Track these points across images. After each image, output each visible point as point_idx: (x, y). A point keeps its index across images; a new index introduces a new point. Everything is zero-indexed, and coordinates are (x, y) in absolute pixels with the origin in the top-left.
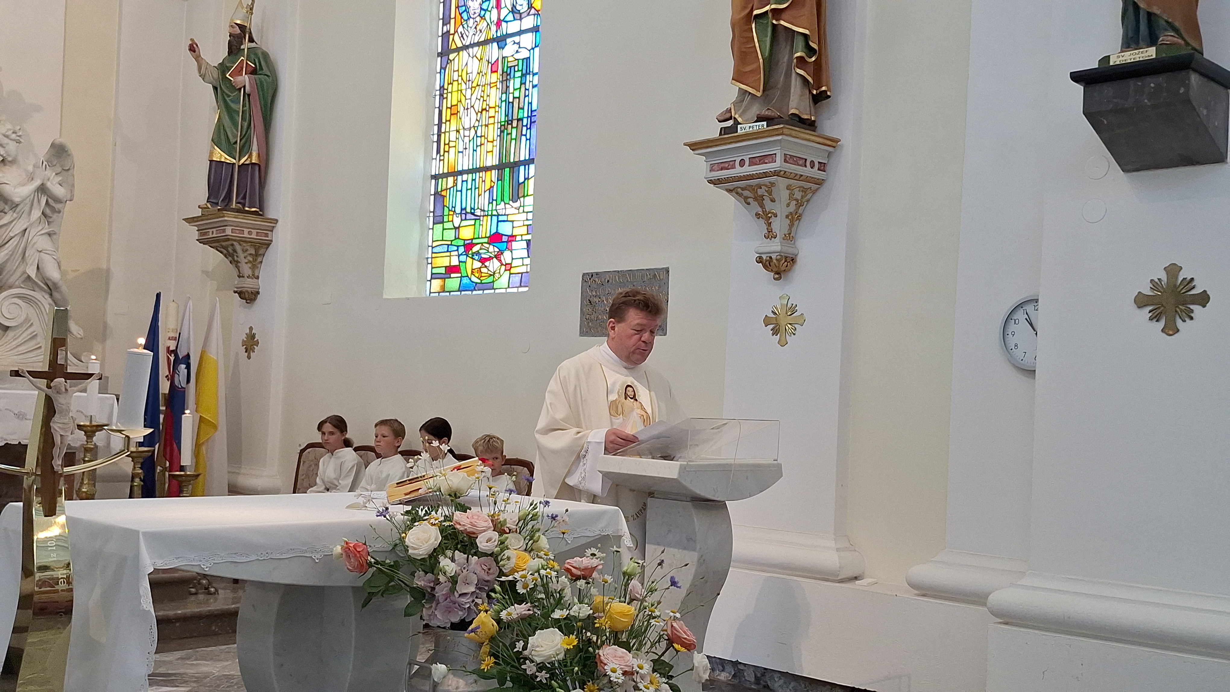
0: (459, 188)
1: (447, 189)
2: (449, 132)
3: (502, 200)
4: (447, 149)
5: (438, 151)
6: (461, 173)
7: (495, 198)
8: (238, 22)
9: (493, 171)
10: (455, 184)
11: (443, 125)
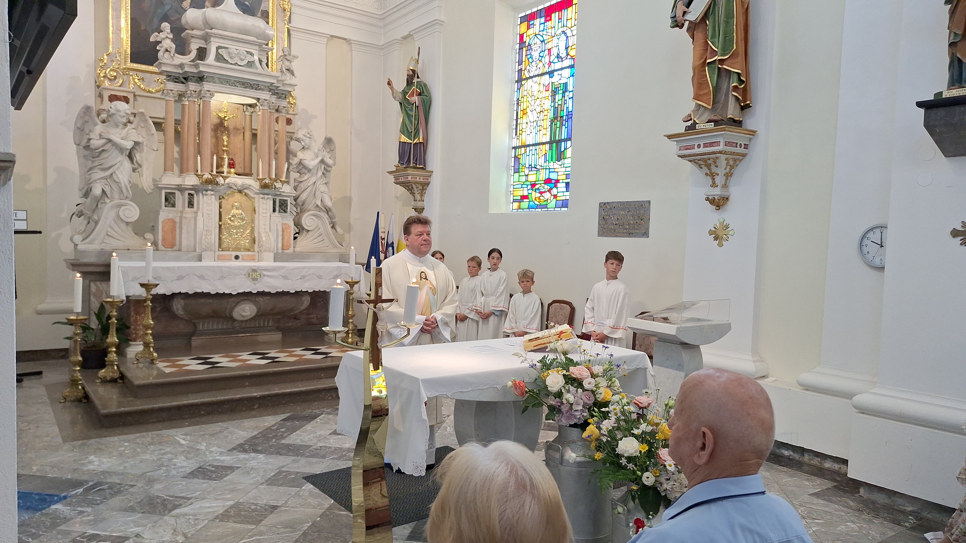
0: (528, 154)
1: (521, 154)
2: (522, 124)
3: (552, 160)
4: (521, 133)
5: (516, 134)
6: (529, 146)
7: (547, 159)
8: (411, 68)
9: (547, 145)
10: (526, 152)
11: (519, 120)
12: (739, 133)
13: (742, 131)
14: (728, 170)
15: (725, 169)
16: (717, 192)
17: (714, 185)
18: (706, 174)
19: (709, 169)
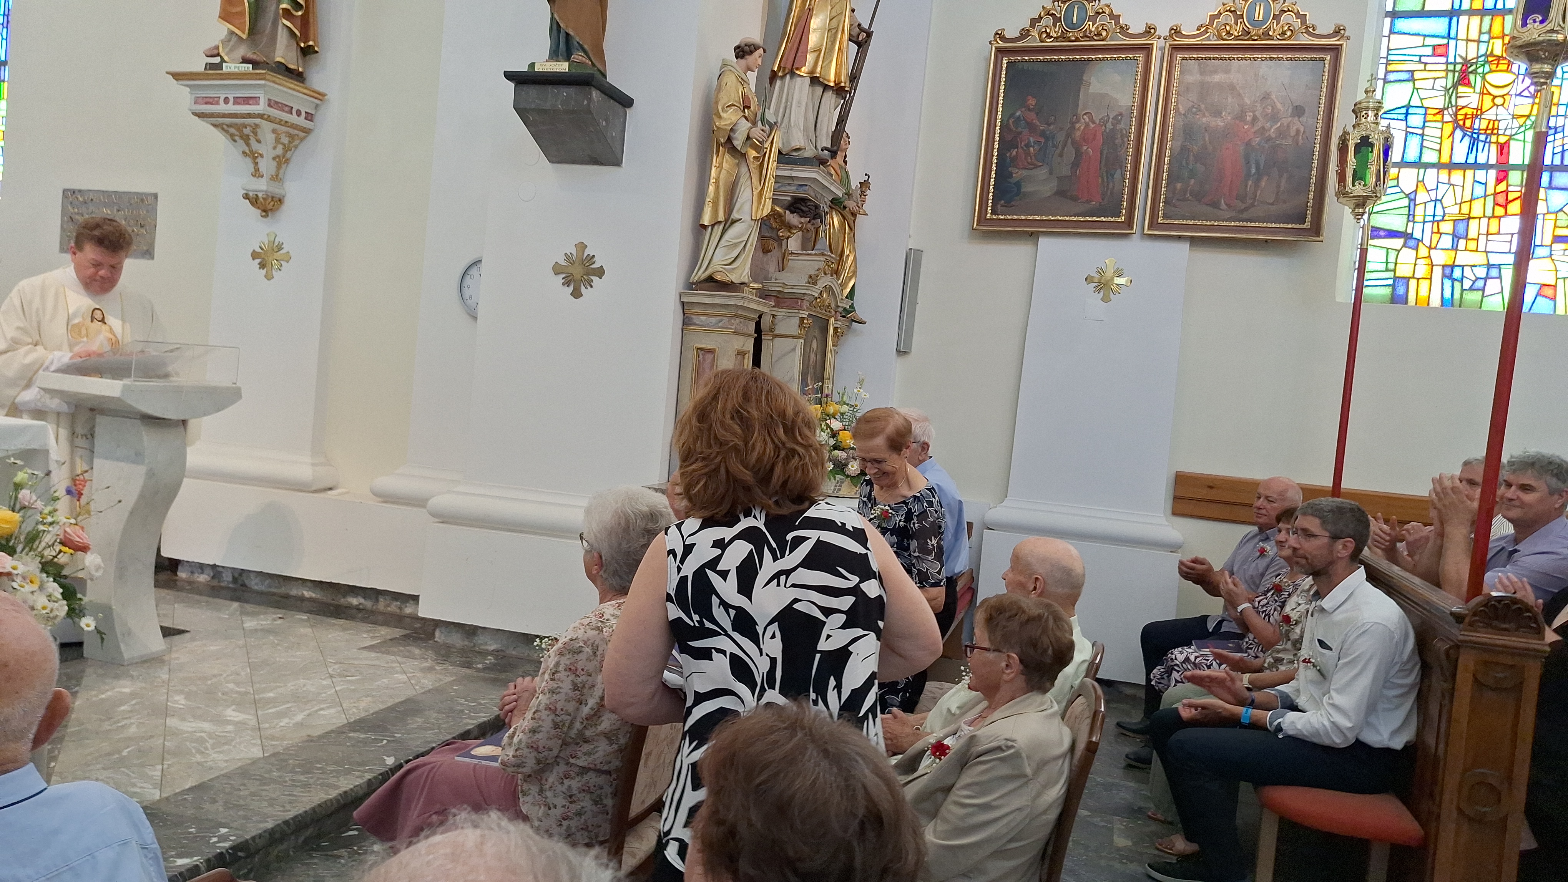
12: (299, 91)
13: (301, 89)
14: (279, 151)
15: (274, 148)
16: (261, 186)
17: (257, 173)
18: (244, 152)
19: (248, 145)
